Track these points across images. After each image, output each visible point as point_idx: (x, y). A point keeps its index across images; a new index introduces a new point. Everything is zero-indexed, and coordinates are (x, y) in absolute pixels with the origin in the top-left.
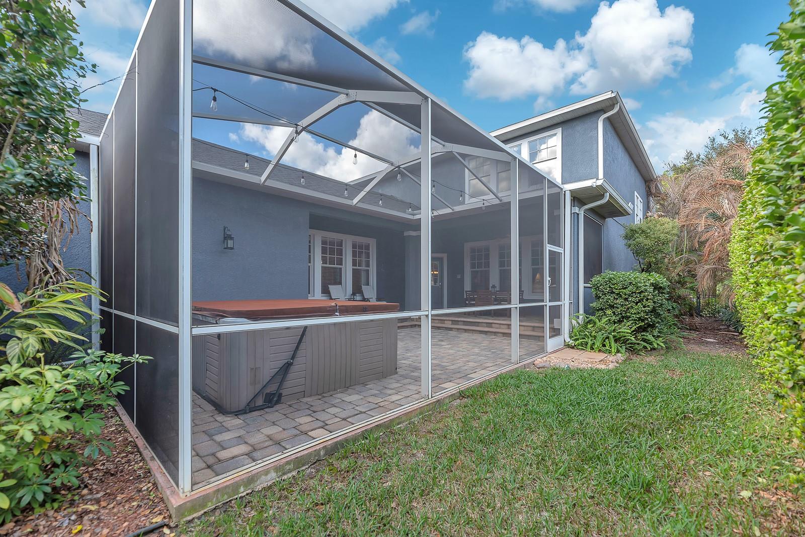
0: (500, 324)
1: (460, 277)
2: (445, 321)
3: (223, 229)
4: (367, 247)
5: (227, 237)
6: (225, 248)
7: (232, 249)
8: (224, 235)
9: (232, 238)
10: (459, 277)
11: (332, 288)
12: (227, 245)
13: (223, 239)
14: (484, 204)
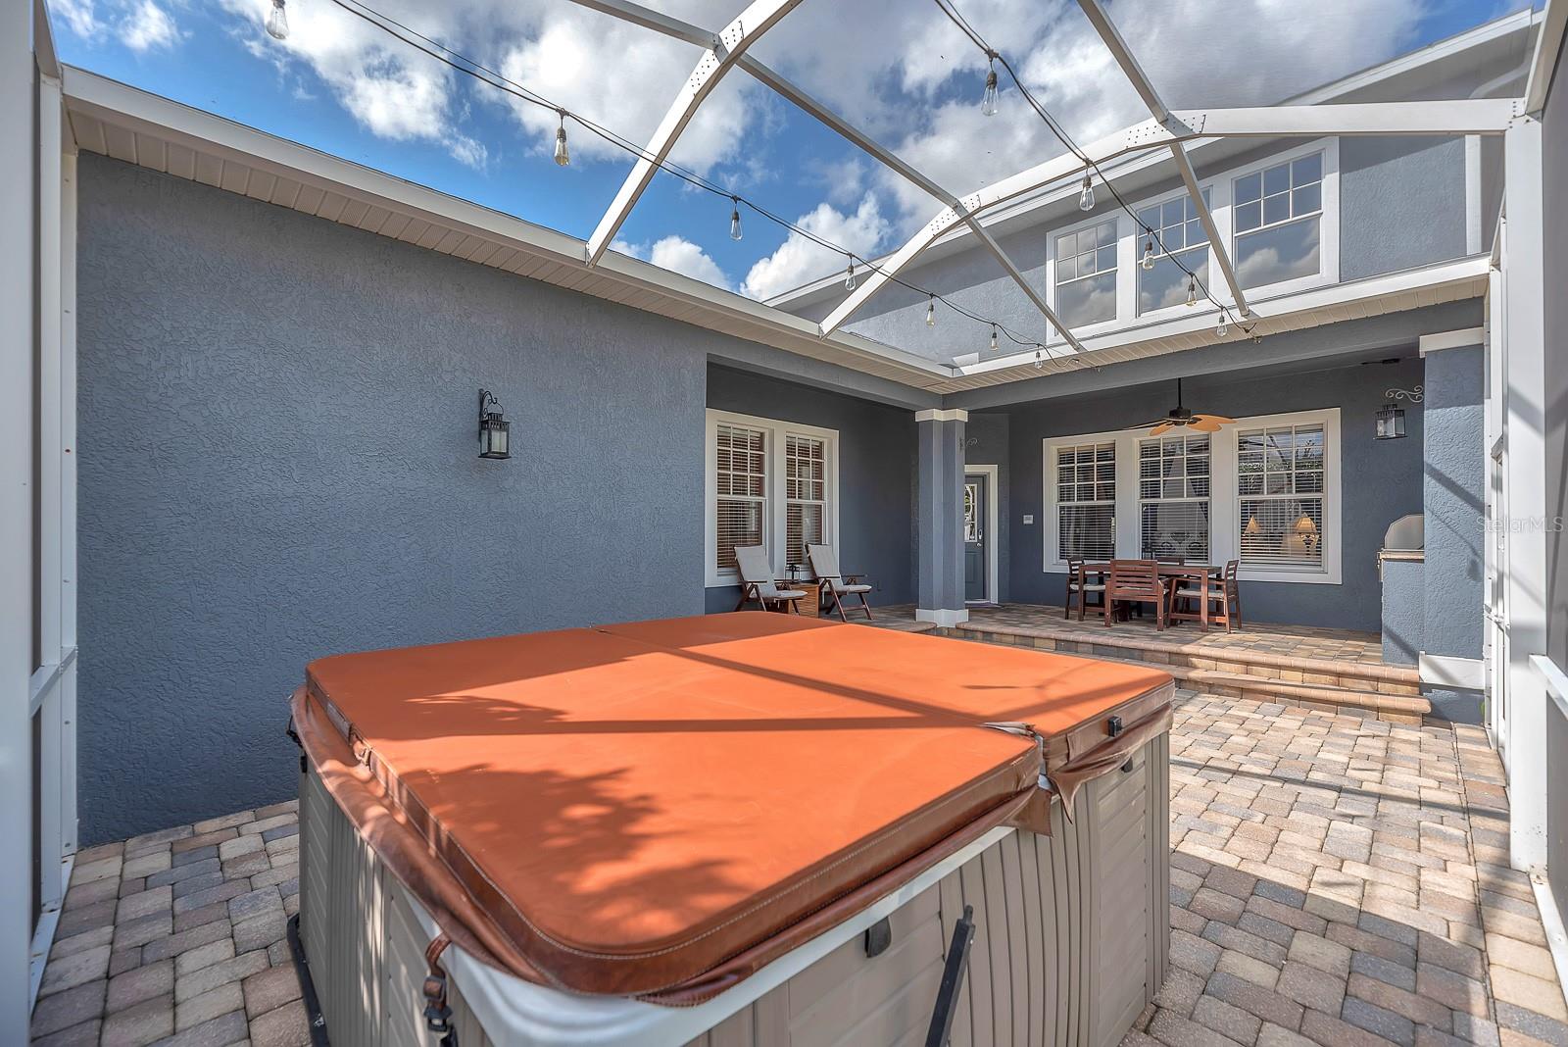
0: (1217, 659)
1: (1031, 522)
2: (1036, 641)
3: (476, 398)
4: (818, 452)
5: (488, 422)
6: (483, 456)
7: (503, 456)
8: (481, 415)
9: (503, 426)
10: (1028, 520)
11: (742, 552)
12: (489, 444)
13: (477, 428)
14: (1222, 320)
